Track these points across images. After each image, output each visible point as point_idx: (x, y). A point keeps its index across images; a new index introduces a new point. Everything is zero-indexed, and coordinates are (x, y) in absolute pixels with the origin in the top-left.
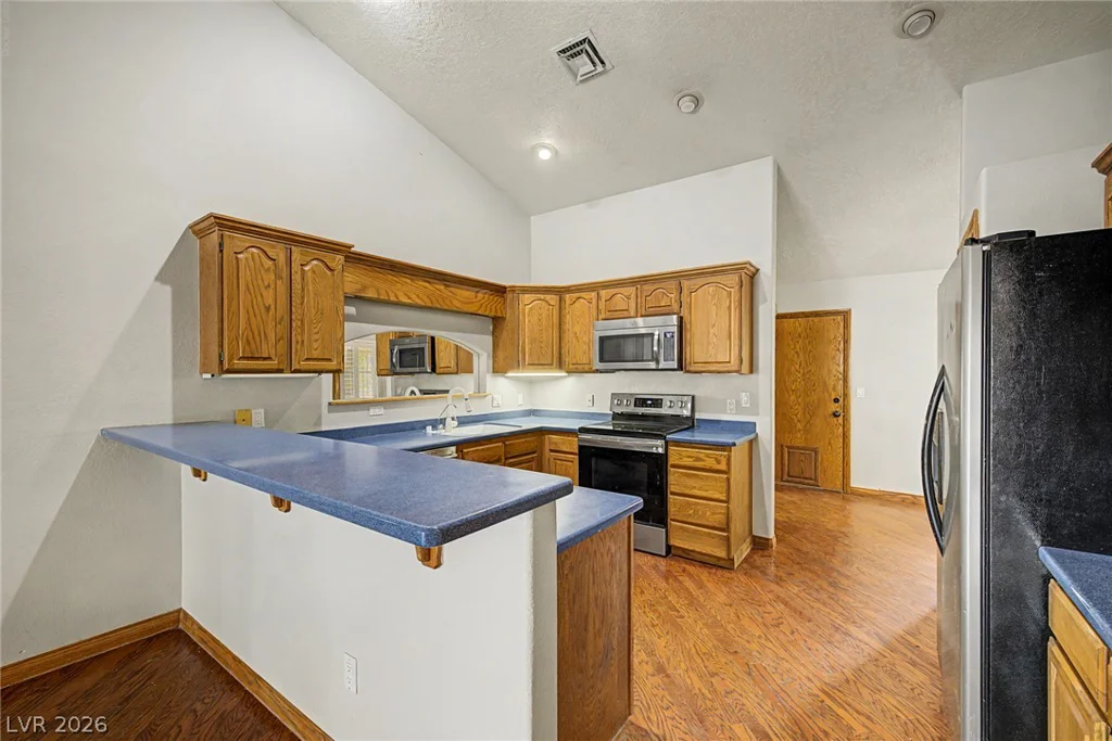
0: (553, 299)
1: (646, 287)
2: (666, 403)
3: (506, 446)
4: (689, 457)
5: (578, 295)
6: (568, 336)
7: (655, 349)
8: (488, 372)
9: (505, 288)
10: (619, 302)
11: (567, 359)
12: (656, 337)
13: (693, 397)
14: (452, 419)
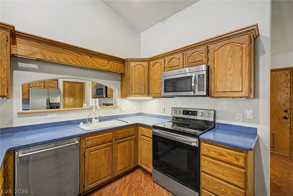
0: (145, 64)
1: (187, 52)
2: (199, 114)
3: (115, 134)
4: (215, 152)
5: (156, 61)
6: (152, 81)
7: (193, 84)
8: (118, 97)
9: (124, 60)
10: (175, 62)
11: (151, 91)
12: (193, 78)
13: (215, 111)
14: (96, 118)
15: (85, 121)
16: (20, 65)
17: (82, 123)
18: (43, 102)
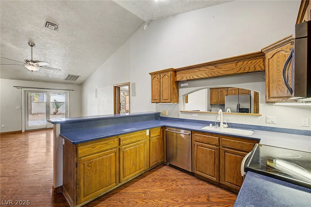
9: (261, 52)
14: (224, 123)
15: (214, 124)
16: (182, 85)
17: (212, 124)
18: (235, 107)
